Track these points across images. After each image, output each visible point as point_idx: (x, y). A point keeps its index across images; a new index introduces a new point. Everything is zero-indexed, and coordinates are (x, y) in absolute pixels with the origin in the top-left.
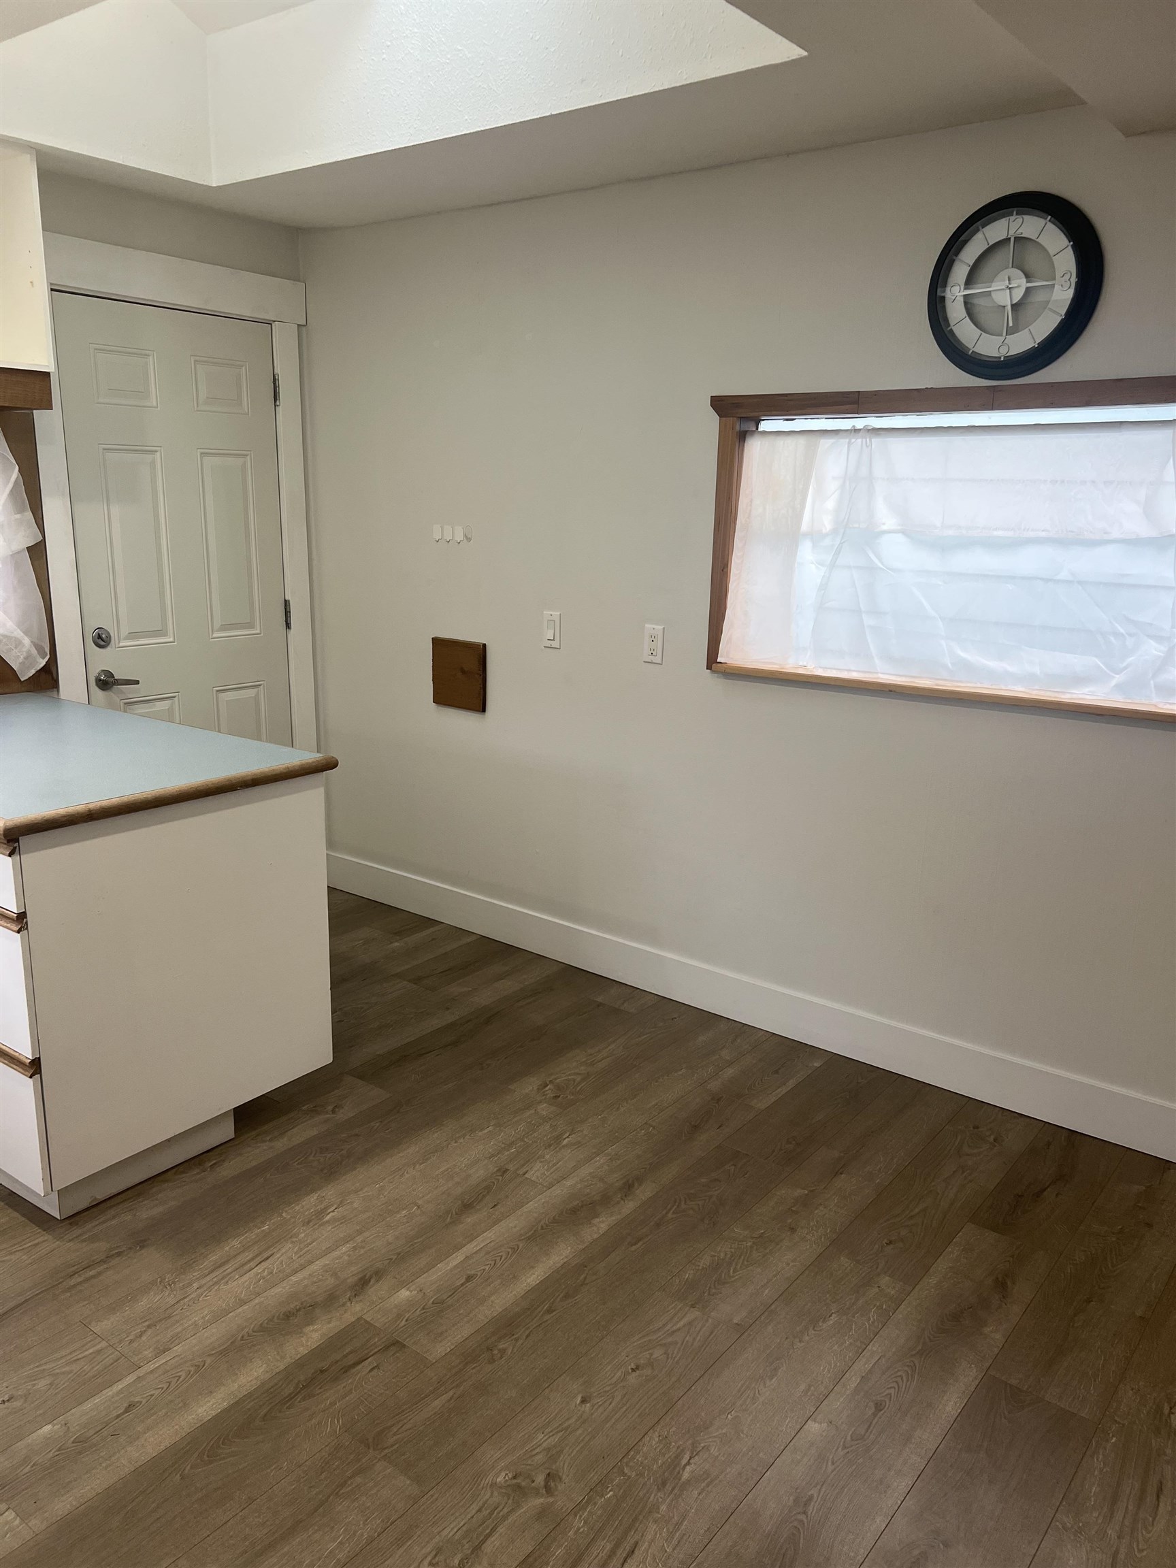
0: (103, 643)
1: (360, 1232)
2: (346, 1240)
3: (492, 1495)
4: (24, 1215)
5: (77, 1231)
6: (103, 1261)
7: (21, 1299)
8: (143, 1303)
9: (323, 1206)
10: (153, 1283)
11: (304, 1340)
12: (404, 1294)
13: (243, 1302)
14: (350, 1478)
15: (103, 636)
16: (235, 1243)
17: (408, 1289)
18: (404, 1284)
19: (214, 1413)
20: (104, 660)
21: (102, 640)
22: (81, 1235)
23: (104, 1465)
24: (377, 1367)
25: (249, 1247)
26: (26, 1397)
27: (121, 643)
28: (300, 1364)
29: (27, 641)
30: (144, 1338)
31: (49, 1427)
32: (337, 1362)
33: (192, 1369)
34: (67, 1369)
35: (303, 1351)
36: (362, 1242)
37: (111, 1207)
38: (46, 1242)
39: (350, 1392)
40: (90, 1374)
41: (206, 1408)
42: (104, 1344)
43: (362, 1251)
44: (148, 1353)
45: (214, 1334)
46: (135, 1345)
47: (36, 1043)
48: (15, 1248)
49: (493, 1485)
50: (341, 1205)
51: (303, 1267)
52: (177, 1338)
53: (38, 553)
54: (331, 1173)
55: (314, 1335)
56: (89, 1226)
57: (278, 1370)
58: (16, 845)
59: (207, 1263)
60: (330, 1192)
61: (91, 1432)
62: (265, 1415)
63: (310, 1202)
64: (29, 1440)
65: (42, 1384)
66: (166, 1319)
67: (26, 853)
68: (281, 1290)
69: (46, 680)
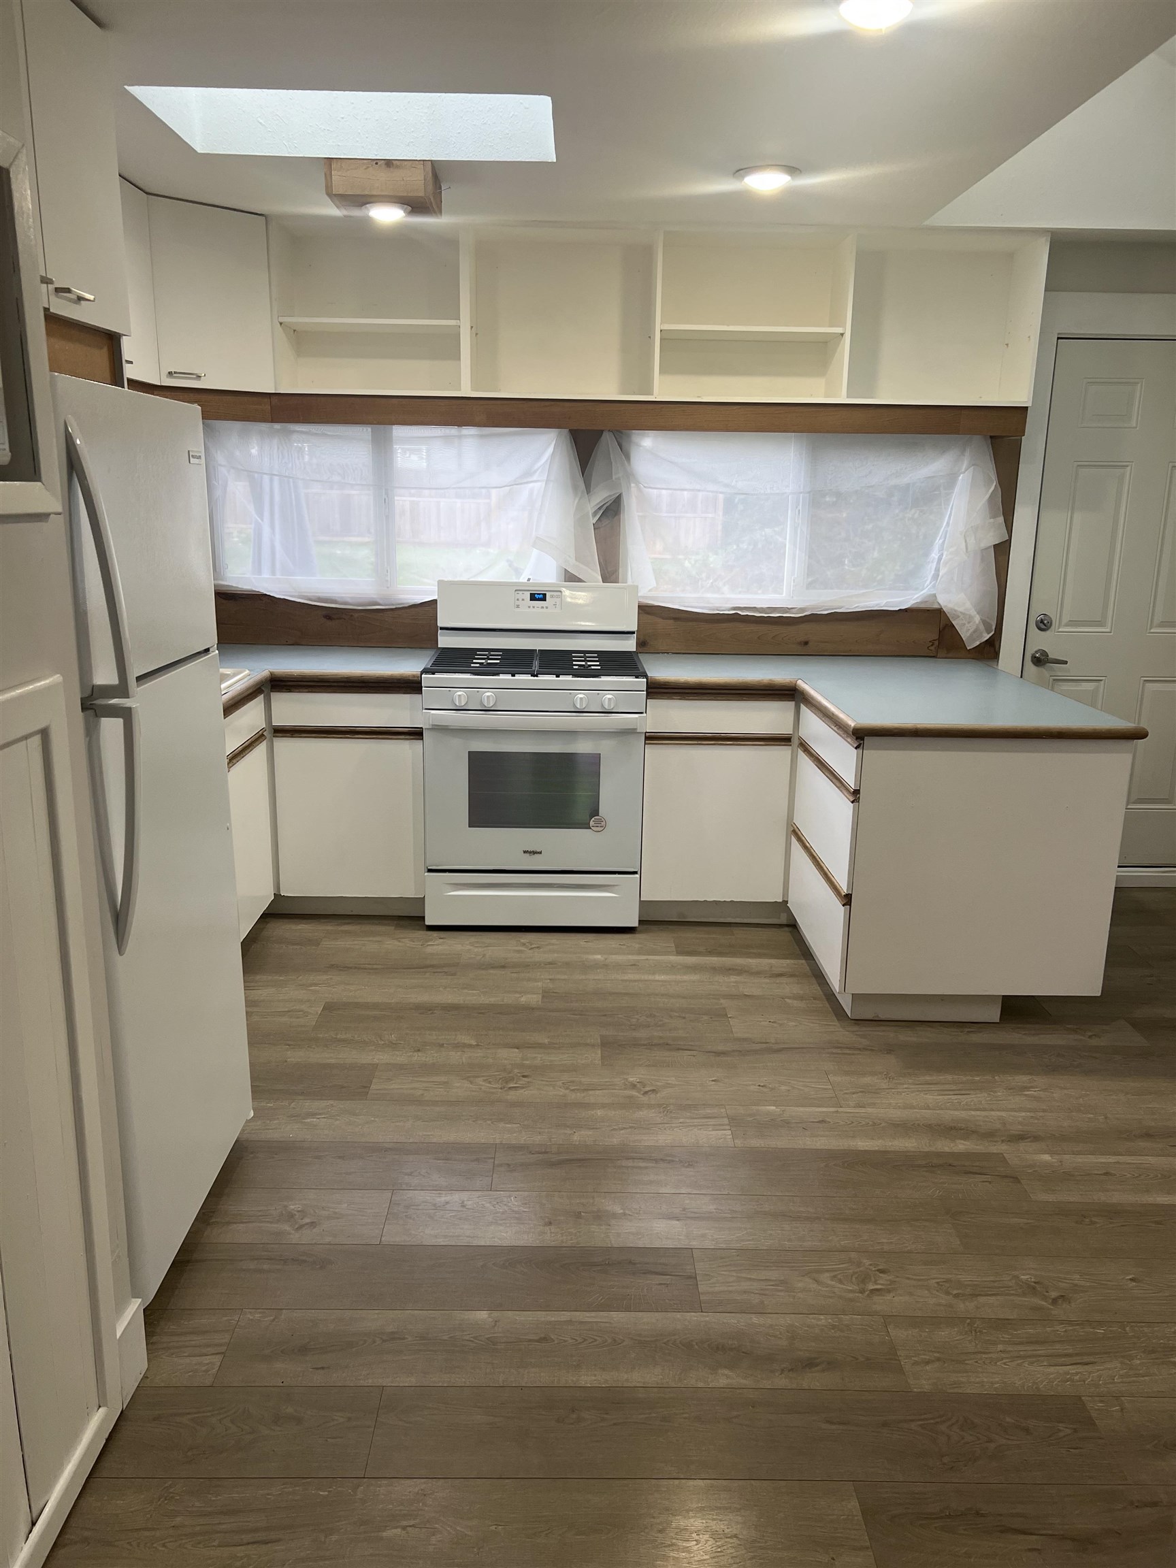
0: (1043, 627)
1: (1044, 1111)
2: (1030, 1110)
3: (1010, 1280)
4: (832, 1008)
5: (856, 1028)
6: (859, 1049)
7: (801, 1046)
8: (867, 1080)
9: (1029, 1085)
10: (880, 1073)
11: (952, 1145)
12: (1047, 1157)
13: (928, 1108)
14: (923, 1220)
15: (1045, 622)
16: (949, 1077)
17: (1051, 1156)
18: (1051, 1153)
19: (867, 1149)
20: (1041, 642)
21: (1044, 625)
22: (857, 1031)
23: (790, 1138)
24: (990, 1182)
25: (956, 1083)
26: (772, 1089)
27: (1060, 630)
28: (939, 1155)
29: (977, 619)
30: (854, 1096)
31: (775, 1108)
32: (964, 1166)
33: (871, 1123)
34: (802, 1088)
35: (947, 1149)
36: (1040, 1116)
37: (884, 1026)
38: (835, 1026)
39: (961, 1184)
40: (812, 1097)
41: (863, 1144)
42: (830, 1087)
43: (1036, 1121)
44: (851, 1104)
45: (896, 1114)
46: (847, 1096)
47: (851, 883)
48: (814, 1021)
49: (1017, 1277)
50: (1045, 1090)
51: (985, 1110)
52: (873, 1105)
53: (1002, 551)
54: (1052, 1069)
55: (961, 1146)
56: (864, 1029)
57: (922, 1150)
58: (862, 742)
59: (922, 1079)
60: (1041, 1081)
61: (793, 1121)
62: (897, 1166)
63: (1022, 1079)
64: (760, 1108)
65: (783, 1088)
66: (874, 1093)
67: (866, 749)
68: (962, 1114)
69: (989, 651)
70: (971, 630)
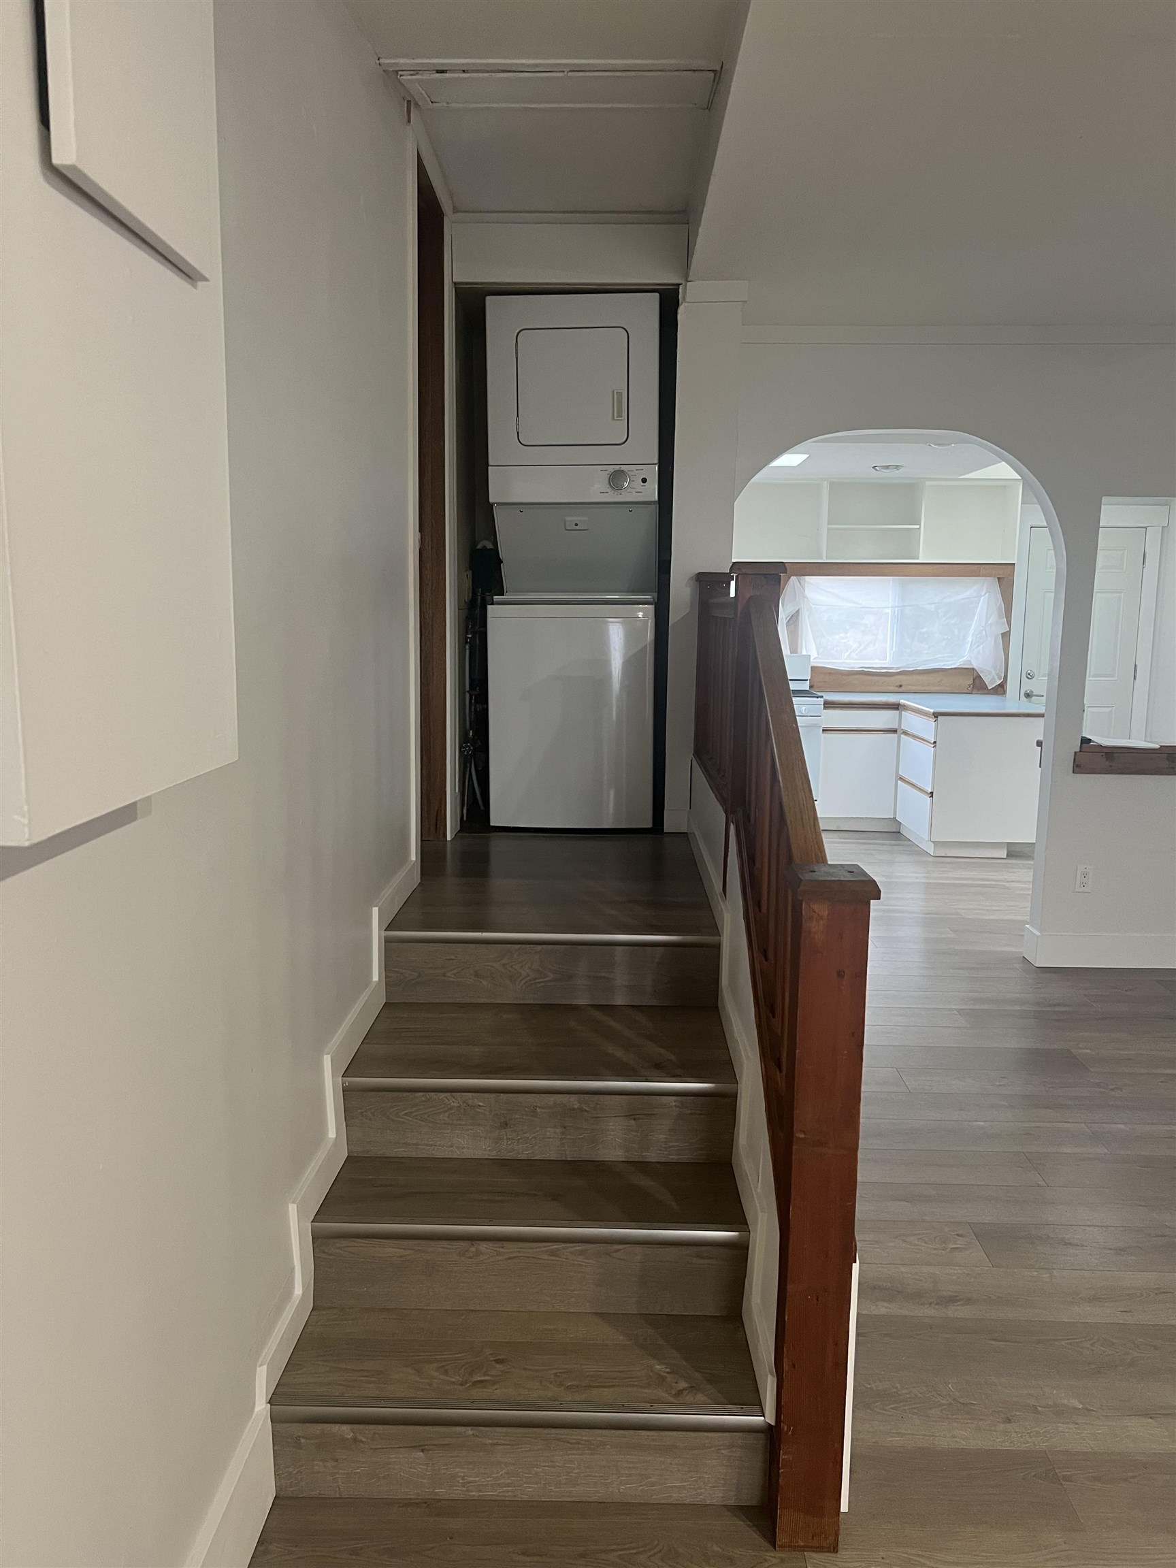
0: (1029, 677)
15: (1031, 674)
20: (1028, 686)
21: (1030, 676)
27: (1039, 678)
29: (994, 673)
53: (1006, 636)
58: (938, 718)
69: (1001, 689)
70: (991, 681)
